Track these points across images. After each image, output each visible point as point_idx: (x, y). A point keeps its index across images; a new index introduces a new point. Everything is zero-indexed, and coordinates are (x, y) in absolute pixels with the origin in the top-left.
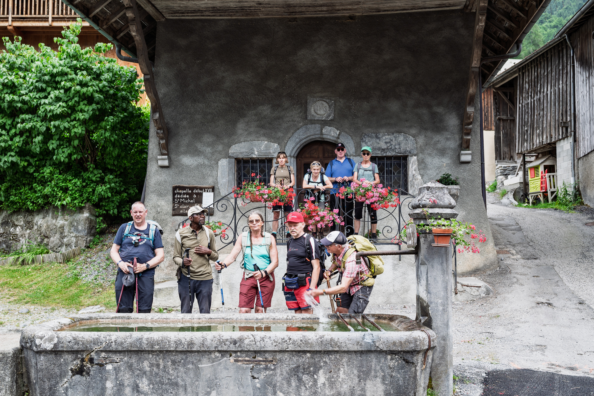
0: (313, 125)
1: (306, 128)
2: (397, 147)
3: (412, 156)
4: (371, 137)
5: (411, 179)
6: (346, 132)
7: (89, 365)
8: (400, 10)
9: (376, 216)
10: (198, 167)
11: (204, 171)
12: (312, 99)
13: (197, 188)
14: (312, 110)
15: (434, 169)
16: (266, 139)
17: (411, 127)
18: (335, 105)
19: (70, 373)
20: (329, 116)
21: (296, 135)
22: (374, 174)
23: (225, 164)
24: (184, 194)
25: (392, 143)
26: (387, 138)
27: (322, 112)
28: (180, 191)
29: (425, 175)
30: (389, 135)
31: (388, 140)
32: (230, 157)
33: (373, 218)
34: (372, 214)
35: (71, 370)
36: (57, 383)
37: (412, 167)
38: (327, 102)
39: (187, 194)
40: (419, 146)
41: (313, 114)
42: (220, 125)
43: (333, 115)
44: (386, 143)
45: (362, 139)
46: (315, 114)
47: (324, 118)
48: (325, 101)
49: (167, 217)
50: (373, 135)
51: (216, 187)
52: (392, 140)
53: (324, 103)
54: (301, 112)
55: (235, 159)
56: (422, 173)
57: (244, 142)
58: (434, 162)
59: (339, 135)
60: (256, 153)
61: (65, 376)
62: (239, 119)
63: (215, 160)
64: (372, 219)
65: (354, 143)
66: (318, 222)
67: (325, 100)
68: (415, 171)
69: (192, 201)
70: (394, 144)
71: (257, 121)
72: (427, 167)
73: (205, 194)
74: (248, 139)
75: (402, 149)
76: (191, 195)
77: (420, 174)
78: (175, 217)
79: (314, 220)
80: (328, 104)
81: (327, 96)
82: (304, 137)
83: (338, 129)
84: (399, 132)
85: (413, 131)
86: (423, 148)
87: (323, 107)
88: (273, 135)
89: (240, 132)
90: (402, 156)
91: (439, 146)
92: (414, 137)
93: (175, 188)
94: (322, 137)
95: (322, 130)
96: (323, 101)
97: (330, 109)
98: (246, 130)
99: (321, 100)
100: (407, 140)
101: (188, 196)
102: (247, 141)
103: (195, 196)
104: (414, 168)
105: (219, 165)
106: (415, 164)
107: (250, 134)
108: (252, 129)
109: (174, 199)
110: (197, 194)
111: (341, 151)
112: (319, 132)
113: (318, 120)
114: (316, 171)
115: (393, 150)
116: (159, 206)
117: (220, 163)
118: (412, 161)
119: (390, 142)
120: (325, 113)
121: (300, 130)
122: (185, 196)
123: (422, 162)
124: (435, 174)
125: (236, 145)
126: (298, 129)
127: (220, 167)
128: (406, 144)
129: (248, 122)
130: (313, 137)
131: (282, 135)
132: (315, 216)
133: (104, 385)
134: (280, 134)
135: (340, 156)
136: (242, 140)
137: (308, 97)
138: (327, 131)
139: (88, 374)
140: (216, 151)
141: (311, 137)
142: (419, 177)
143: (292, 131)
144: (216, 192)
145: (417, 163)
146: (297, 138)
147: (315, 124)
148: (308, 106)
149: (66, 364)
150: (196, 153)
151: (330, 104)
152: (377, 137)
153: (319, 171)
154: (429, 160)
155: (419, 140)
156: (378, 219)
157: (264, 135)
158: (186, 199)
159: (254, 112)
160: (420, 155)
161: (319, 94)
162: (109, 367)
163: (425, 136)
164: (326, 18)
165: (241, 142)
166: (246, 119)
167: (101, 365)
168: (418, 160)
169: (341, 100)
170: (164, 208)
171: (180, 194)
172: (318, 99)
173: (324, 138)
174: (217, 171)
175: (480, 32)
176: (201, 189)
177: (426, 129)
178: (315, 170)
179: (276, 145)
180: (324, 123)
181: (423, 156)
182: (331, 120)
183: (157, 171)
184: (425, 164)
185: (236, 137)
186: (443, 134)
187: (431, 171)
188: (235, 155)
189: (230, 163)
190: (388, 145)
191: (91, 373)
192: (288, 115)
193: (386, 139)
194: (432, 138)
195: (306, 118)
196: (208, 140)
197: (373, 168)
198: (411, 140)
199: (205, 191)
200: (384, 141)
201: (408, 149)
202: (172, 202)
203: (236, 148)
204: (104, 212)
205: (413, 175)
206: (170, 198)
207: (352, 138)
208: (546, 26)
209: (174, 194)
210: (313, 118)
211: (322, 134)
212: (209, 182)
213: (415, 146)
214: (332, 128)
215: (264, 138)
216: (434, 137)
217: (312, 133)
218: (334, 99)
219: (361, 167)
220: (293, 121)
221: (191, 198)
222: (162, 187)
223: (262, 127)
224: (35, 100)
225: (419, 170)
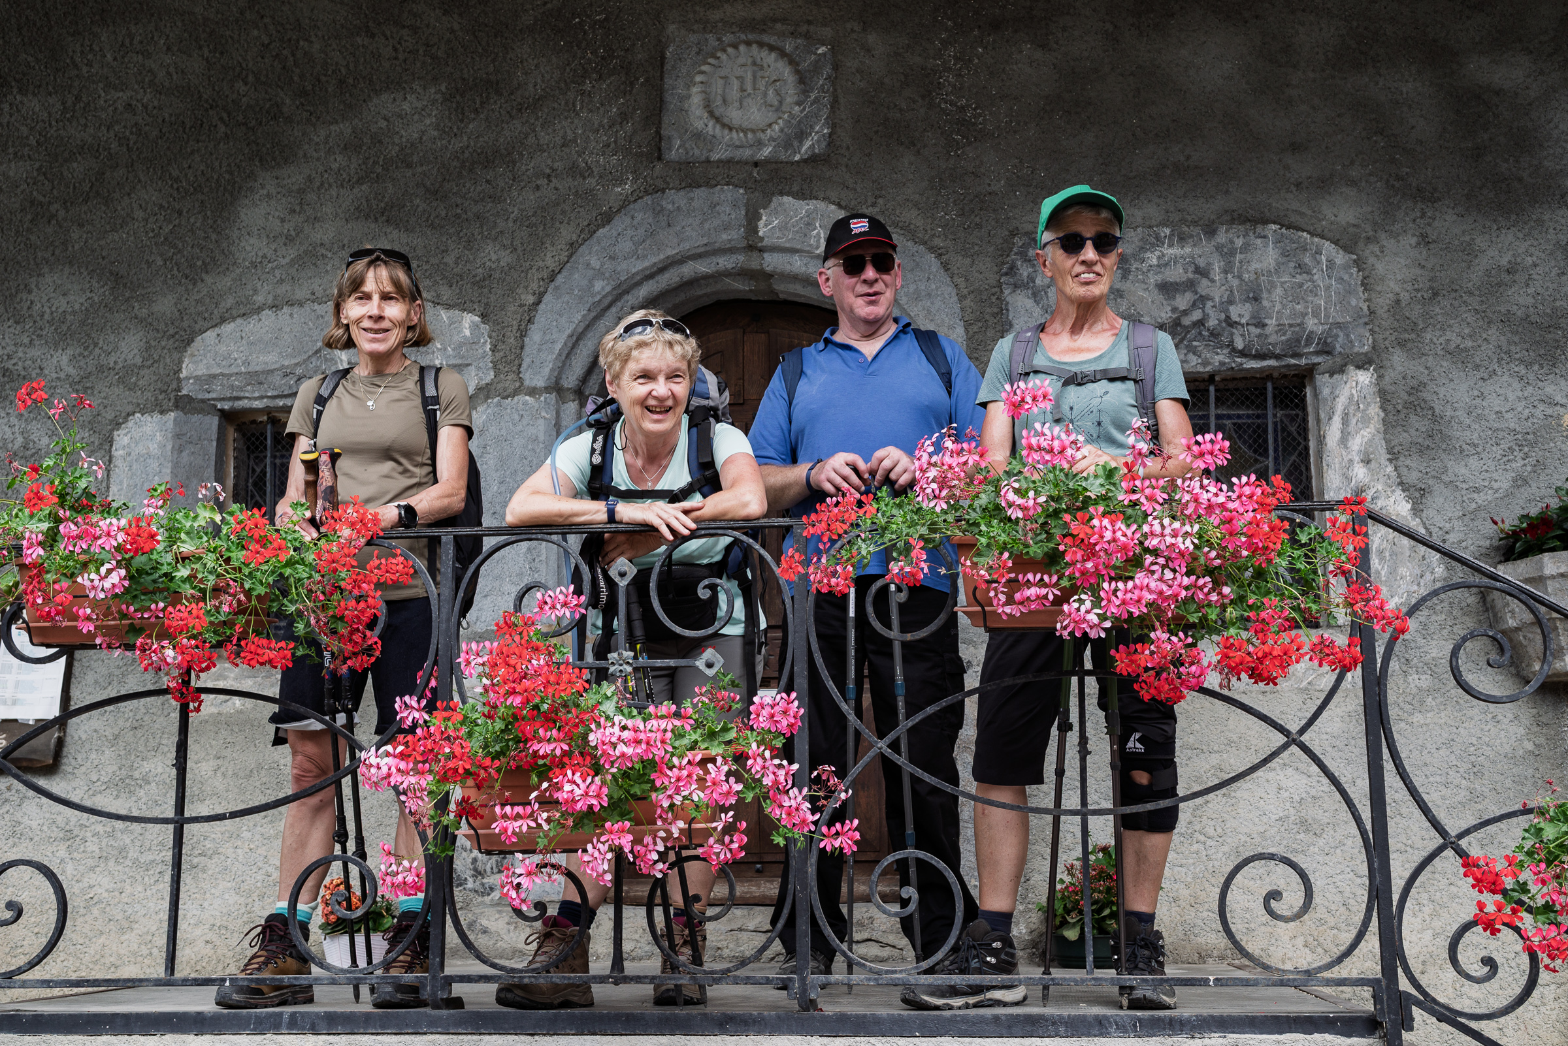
0: (700, 193)
1: (658, 211)
2: (1241, 312)
3: (1341, 370)
6: (909, 230)
9: (1170, 765)
12: (693, 38)
14: (696, 100)
15: (1497, 452)
17: (1323, 184)
18: (836, 67)
20: (801, 136)
21: (592, 256)
22: (1147, 406)
23: (153, 448)
25: (1204, 286)
26: (1172, 256)
27: (755, 115)
29: (1437, 487)
30: (1182, 239)
31: (1176, 274)
32: (184, 404)
33: (1142, 778)
37: (1344, 440)
38: (782, 54)
40: (1383, 302)
41: (699, 125)
42: (139, 214)
43: (821, 129)
44: (1168, 289)
45: (1012, 270)
46: (712, 128)
47: (766, 152)
48: (772, 48)
52: (1203, 272)
53: (769, 58)
54: (624, 117)
55: (227, 417)
56: (1412, 477)
57: (275, 307)
58: (1495, 403)
62: (252, 176)
63: (93, 424)
65: (961, 298)
67: (772, 40)
68: (1367, 461)
70: (1217, 294)
71: (360, 181)
72: (1445, 437)
74: (301, 294)
75: (1272, 322)
77: (1404, 486)
80: (792, 62)
81: (784, 20)
82: (638, 266)
84: (1253, 219)
85: (1344, 210)
86: (1415, 312)
87: (761, 85)
88: (450, 259)
89: (251, 247)
90: (1266, 376)
91: (1520, 299)
92: (1347, 249)
94: (754, 265)
95: (752, 218)
96: (761, 45)
97: (805, 92)
98: (289, 240)
99: (748, 44)
100: (1301, 268)
102: (290, 303)
104: (1357, 443)
105: (118, 453)
106: (1366, 420)
107: (309, 258)
108: (324, 233)
111: (870, 273)
112: (734, 235)
113: (729, 162)
114: (661, 388)
115: (1214, 334)
117: (122, 439)
118: (1341, 403)
119: (1190, 285)
120: (772, 116)
121: (620, 223)
123: (1409, 405)
124: (1504, 482)
125: (228, 328)
126: (607, 218)
127: (122, 462)
128: (1296, 294)
129: (302, 191)
130: (702, 267)
131: (506, 258)
134: (493, 256)
135: (863, 309)
136: (259, 299)
137: (671, 28)
138: (784, 227)
140: (101, 369)
141: (688, 270)
142: (1399, 505)
143: (568, 233)
145: (1375, 411)
146: (600, 274)
147: (709, 184)
148: (668, 82)
151: (804, 65)
153: (681, 389)
154: (1455, 392)
155: (1380, 267)
159: (345, 128)
160: (1398, 361)
161: (739, 10)
163: (1425, 240)
165: (259, 310)
166: (294, 176)
168: (1384, 395)
169: (872, 38)
172: (728, 38)
173: (767, 276)
177: (1427, 196)
178: (647, 376)
179: (468, 322)
180: (770, 178)
181: (1416, 368)
182: (812, 160)
184: (1435, 418)
185: (227, 281)
186: (1540, 222)
187: (1473, 462)
188: (218, 390)
189: (181, 441)
190: (1183, 301)
192: (544, 138)
193: (1163, 265)
194: (1470, 252)
195: (657, 152)
196: (61, 304)
197: (1135, 359)
198: (1331, 263)
200: (1153, 279)
201: (1311, 324)
203: (222, 348)
207: (946, 267)
210: (697, 153)
211: (754, 246)
213: (1358, 301)
214: (820, 205)
216: (1480, 241)
217: (694, 240)
218: (827, 32)
219: (1039, 361)
220: (573, 170)
223: (387, 210)
225: (1394, 457)
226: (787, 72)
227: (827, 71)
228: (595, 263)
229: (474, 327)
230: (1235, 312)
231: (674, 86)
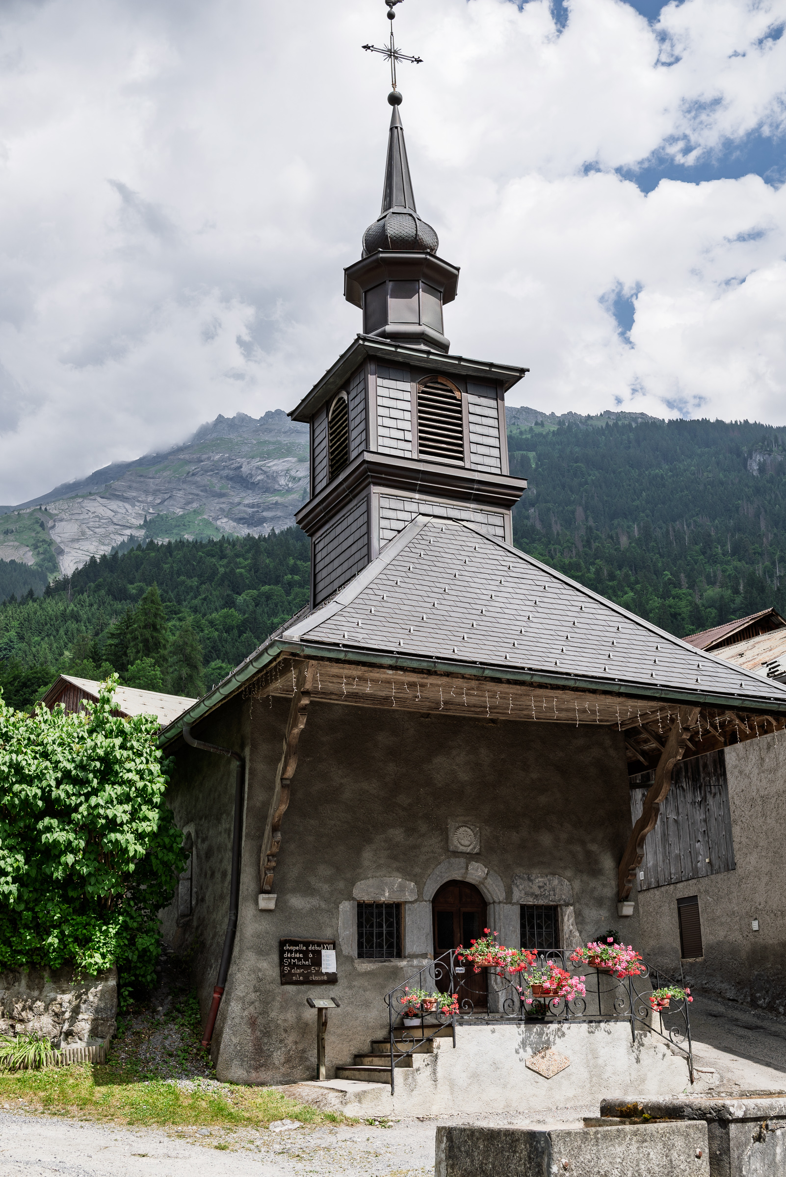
0: (457, 859)
1: (449, 863)
3: (567, 906)
4: (523, 878)
5: (567, 936)
6: (495, 871)
7: (765, 1132)
8: (544, 719)
10: (313, 911)
11: (320, 918)
12: (454, 823)
13: (313, 943)
14: (455, 838)
15: (593, 924)
16: (400, 875)
17: (565, 868)
19: (752, 1141)
20: (475, 848)
23: (347, 909)
24: (296, 951)
25: (546, 887)
26: (540, 881)
27: (467, 842)
28: (292, 948)
29: (584, 931)
30: (542, 877)
31: (541, 884)
32: (352, 900)
35: (753, 1137)
36: (743, 1151)
37: (568, 920)
38: (471, 829)
39: (300, 952)
40: (575, 893)
41: (456, 843)
42: (340, 852)
43: (479, 846)
44: (540, 887)
45: (513, 881)
46: (459, 845)
47: (469, 851)
48: (469, 828)
49: (273, 986)
50: (525, 876)
51: (337, 942)
52: (545, 884)
53: (469, 830)
54: (441, 840)
55: (358, 902)
56: (580, 929)
57: (372, 877)
58: (592, 914)
59: (487, 874)
60: (387, 894)
61: (748, 1145)
62: (364, 846)
63: (334, 903)
65: (505, 886)
67: (469, 826)
68: (571, 925)
69: (307, 962)
70: (548, 889)
71: (388, 849)
72: (585, 921)
73: (324, 952)
74: (378, 874)
75: (556, 895)
76: (305, 953)
77: (578, 930)
78: (285, 986)
80: (473, 831)
81: (471, 821)
82: (445, 874)
83: (486, 867)
84: (554, 874)
85: (569, 873)
86: (580, 895)
87: (468, 836)
88: (409, 870)
89: (366, 863)
90: (554, 905)
91: (596, 894)
92: (569, 881)
93: (282, 944)
94: (465, 876)
95: (467, 866)
96: (467, 827)
97: (476, 838)
98: (374, 862)
99: (465, 826)
100: (562, 885)
101: (301, 956)
102: (376, 877)
103: (311, 955)
104: (571, 921)
105: (341, 909)
106: (572, 917)
107: (379, 867)
108: (382, 861)
109: (281, 958)
110: (313, 952)
112: (463, 870)
113: (462, 852)
115: (547, 897)
116: (260, 970)
117: (341, 906)
118: (568, 912)
119: (543, 887)
120: (470, 843)
121: (442, 865)
122: (298, 955)
123: (579, 914)
124: (594, 931)
125: (362, 882)
126: (440, 863)
127: (341, 913)
128: (561, 890)
129: (376, 850)
130: (456, 876)
131: (420, 870)
133: (775, 1151)
134: (417, 870)
136: (369, 875)
137: (449, 821)
138: (473, 870)
139: (764, 1140)
140: (336, 889)
141: (454, 876)
142: (577, 934)
143: (433, 866)
144: (338, 947)
145: (573, 915)
146: (438, 875)
147: (459, 857)
149: (750, 1131)
150: (308, 891)
151: (475, 832)
152: (529, 880)
154: (586, 912)
155: (575, 885)
157: (398, 870)
158: (299, 959)
159: (384, 836)
160: (577, 905)
161: (462, 818)
162: (778, 1132)
163: (581, 881)
164: (464, 718)
165: (369, 878)
166: (374, 846)
167: (773, 1131)
168: (575, 912)
169: (487, 828)
170: (267, 973)
171: (291, 952)
172: (461, 824)
173: (466, 878)
174: (338, 920)
176: (319, 944)
177: (581, 872)
179: (413, 884)
180: (471, 857)
181: (580, 907)
182: (477, 854)
183: (255, 916)
184: (583, 917)
185: (362, 871)
187: (589, 926)
188: (359, 897)
189: (351, 908)
190: (542, 890)
192: (426, 843)
194: (589, 883)
195: (448, 849)
196: (325, 873)
198: (567, 884)
199: (324, 948)
200: (538, 885)
201: (563, 896)
202: (278, 964)
203: (362, 887)
205: (571, 931)
206: (275, 957)
207: (502, 879)
209: (282, 952)
210: (455, 849)
211: (466, 872)
212: (328, 933)
213: (571, 892)
214: (480, 864)
215: (398, 874)
216: (590, 881)
218: (478, 825)
220: (433, 852)
221: (306, 958)
222: (263, 941)
223: (394, 858)
225: (577, 924)
226: (472, 834)
227: (479, 834)
228: (438, 873)
229: (414, 886)
230: (550, 893)
231: (451, 834)
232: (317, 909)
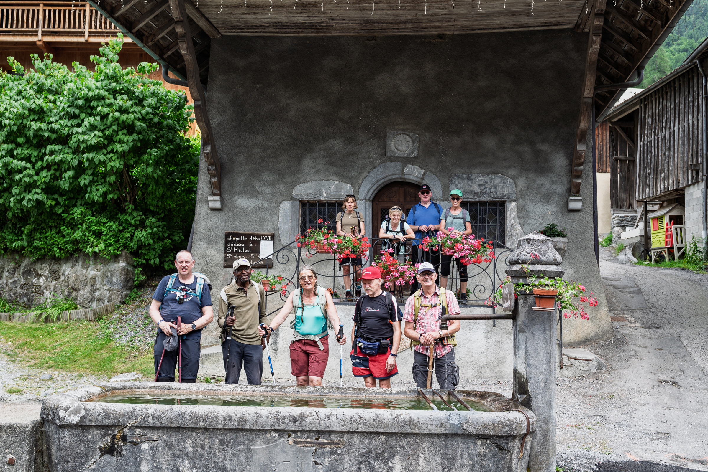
0: (393, 163)
1: (385, 166)
2: (493, 190)
3: (511, 202)
4: (462, 178)
5: (509, 229)
6: (432, 172)
7: (121, 444)
8: (499, 29)
9: (466, 272)
10: (256, 210)
11: (262, 215)
12: (392, 132)
13: (253, 235)
14: (393, 145)
15: (537, 218)
16: (337, 179)
17: (509, 167)
18: (419, 139)
19: (99, 452)
20: (413, 152)
21: (372, 174)
22: (464, 222)
23: (288, 207)
24: (238, 242)
25: (486, 185)
26: (481, 179)
27: (404, 148)
28: (234, 239)
29: (526, 224)
30: (483, 176)
31: (482, 183)
32: (293, 199)
33: (463, 275)
34: (462, 270)
35: (100, 448)
36: (83, 464)
37: (510, 215)
38: (410, 136)
39: (242, 242)
40: (519, 190)
41: (393, 149)
42: (283, 161)
43: (416, 151)
44: (480, 185)
45: (451, 181)
46: (395, 150)
47: (406, 155)
48: (407, 135)
49: (217, 268)
50: (464, 175)
51: (276, 234)
52: (486, 183)
53: (407, 137)
54: (379, 147)
55: (300, 201)
56: (522, 222)
57: (311, 181)
58: (537, 209)
59: (424, 175)
60: (325, 195)
61: (92, 456)
62: (305, 155)
63: (275, 202)
64: (461, 277)
65: (442, 186)
66: (397, 278)
67: (407, 133)
68: (514, 219)
69: (247, 251)
70: (489, 187)
71: (327, 157)
72: (528, 215)
73: (263, 243)
74: (316, 179)
75: (498, 193)
76: (246, 243)
77: (520, 224)
78: (227, 269)
79: (392, 276)
80: (411, 138)
81: (410, 129)
82: (381, 177)
83: (422, 169)
84: (496, 173)
85: (513, 172)
86: (524, 192)
87: (405, 142)
88: (345, 174)
89: (306, 169)
90: (498, 201)
91: (543, 190)
92: (513, 180)
93: (227, 235)
94: (403, 177)
95: (403, 169)
96: (405, 134)
97: (414, 144)
98: (313, 168)
99: (403, 134)
100: (504, 183)
101: (243, 245)
102: (314, 181)
103: (251, 245)
104: (512, 216)
105: (281, 208)
106: (514, 212)
107: (318, 172)
108: (320, 167)
109: (226, 247)
110: (253, 242)
111: (425, 194)
112: (400, 172)
113: (399, 157)
114: (396, 217)
115: (488, 194)
116: (208, 256)
117: (281, 205)
118: (510, 208)
119: (484, 185)
120: (407, 148)
121: (378, 168)
122: (239, 245)
123: (522, 209)
124: (538, 224)
125: (302, 185)
126: (375, 167)
127: (281, 211)
128: (503, 187)
129: (315, 158)
130: (393, 177)
131: (356, 174)
132: (393, 271)
133: (138, 467)
134: (353, 173)
135: (424, 200)
136: (308, 179)
137: (388, 129)
138: (409, 171)
139: (120, 454)
140: (277, 192)
141: (390, 177)
142: (519, 227)
143: (368, 170)
144: (276, 240)
145: (516, 210)
146: (374, 178)
147: (395, 161)
148: (387, 140)
149: (95, 441)
150: (253, 193)
151: (413, 139)
152: (469, 179)
153: (399, 218)
154: (530, 207)
155: (519, 183)
156: (468, 276)
157: (335, 174)
158: (241, 248)
159: (324, 146)
160: (521, 201)
161: (401, 127)
162: (145, 446)
163: (527, 178)
164: (410, 37)
165: (308, 182)
166: (314, 155)
167: (136, 444)
168: (518, 207)
169: (426, 134)
170: (214, 258)
171: (234, 242)
172: (399, 132)
173: (405, 179)
174: (278, 216)
175: (594, 56)
176: (259, 236)
177: (528, 170)
178: (394, 215)
179: (348, 186)
180: (407, 161)
181: (524, 202)
182: (414, 157)
183: (207, 214)
184: (527, 212)
185: (301, 176)
186: (548, 176)
187: (533, 220)
188: (299, 196)
189: (293, 206)
190: (482, 188)
191: (124, 453)
192: (363, 150)
193: (479, 181)
194: (535, 181)
195: (385, 155)
196: (268, 178)
197: (463, 215)
198: (510, 182)
199: (263, 239)
200: (477, 183)
201: (505, 193)
202: (224, 252)
203: (301, 189)
204: (144, 262)
205: (512, 225)
206: (222, 246)
207: (439, 179)
208: (674, 49)
209: (227, 242)
210: (393, 155)
211: (403, 173)
212: (269, 228)
213: (514, 189)
214: (416, 167)
215: (335, 178)
216: (537, 179)
217: (392, 172)
218: (418, 132)
219: (450, 214)
220: (369, 157)
221: (246, 247)
222: (213, 234)
223: (333, 164)
224: (66, 129)
225: (519, 218)
226: (410, 140)
227: (418, 140)
228: (373, 176)
229: (350, 187)
230: (492, 190)
231: (388, 141)
232: (260, 208)
